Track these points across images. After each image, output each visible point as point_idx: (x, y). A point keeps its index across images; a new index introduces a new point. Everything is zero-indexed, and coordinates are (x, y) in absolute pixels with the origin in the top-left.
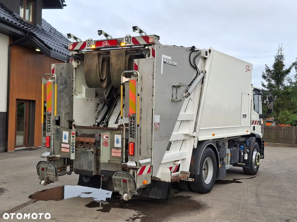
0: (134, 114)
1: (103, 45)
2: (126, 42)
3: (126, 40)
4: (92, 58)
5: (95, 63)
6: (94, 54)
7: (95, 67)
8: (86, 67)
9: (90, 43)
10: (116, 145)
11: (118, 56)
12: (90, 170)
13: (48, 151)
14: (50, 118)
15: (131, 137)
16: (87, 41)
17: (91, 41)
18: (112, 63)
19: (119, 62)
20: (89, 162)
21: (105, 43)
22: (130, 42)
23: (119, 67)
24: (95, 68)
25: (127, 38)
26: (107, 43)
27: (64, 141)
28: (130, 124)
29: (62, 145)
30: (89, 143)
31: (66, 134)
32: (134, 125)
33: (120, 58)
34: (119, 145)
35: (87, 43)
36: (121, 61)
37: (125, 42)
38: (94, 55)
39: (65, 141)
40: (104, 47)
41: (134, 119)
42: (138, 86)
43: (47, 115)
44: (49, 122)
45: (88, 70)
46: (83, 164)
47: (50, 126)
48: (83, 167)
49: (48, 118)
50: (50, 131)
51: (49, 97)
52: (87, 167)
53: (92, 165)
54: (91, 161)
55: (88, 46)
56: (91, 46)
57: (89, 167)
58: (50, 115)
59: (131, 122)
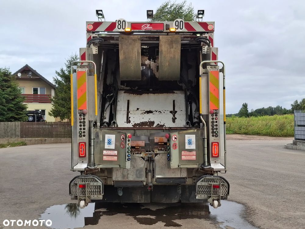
0: (216, 110)
1: (143, 28)
2: (177, 27)
3: (177, 25)
4: (130, 44)
5: (136, 50)
6: (134, 38)
7: (136, 55)
8: (122, 54)
9: (121, 24)
10: (187, 147)
11: (171, 43)
12: (140, 180)
13: (83, 162)
14: (84, 119)
15: (213, 136)
16: (117, 22)
17: (124, 22)
18: (162, 51)
19: (172, 50)
20: (137, 170)
21: (146, 26)
22: (181, 28)
23: (172, 56)
24: (135, 56)
25: (177, 22)
26: (149, 27)
27: (107, 146)
28: (212, 121)
29: (105, 152)
30: (136, 147)
31: (110, 138)
32: (216, 122)
33: (174, 46)
34: (193, 147)
35: (117, 24)
36: (175, 49)
37: (175, 27)
38: (134, 40)
39: (109, 146)
40: (144, 30)
41: (216, 116)
42: (224, 79)
43: (79, 115)
44: (82, 124)
45: (125, 58)
46: (128, 174)
47: (84, 129)
48: (127, 178)
49: (80, 119)
50: (84, 136)
51: (82, 91)
52: (135, 176)
53: (142, 173)
54: (141, 169)
55: (119, 27)
56: (124, 28)
57: (138, 176)
58: (84, 115)
59: (213, 119)
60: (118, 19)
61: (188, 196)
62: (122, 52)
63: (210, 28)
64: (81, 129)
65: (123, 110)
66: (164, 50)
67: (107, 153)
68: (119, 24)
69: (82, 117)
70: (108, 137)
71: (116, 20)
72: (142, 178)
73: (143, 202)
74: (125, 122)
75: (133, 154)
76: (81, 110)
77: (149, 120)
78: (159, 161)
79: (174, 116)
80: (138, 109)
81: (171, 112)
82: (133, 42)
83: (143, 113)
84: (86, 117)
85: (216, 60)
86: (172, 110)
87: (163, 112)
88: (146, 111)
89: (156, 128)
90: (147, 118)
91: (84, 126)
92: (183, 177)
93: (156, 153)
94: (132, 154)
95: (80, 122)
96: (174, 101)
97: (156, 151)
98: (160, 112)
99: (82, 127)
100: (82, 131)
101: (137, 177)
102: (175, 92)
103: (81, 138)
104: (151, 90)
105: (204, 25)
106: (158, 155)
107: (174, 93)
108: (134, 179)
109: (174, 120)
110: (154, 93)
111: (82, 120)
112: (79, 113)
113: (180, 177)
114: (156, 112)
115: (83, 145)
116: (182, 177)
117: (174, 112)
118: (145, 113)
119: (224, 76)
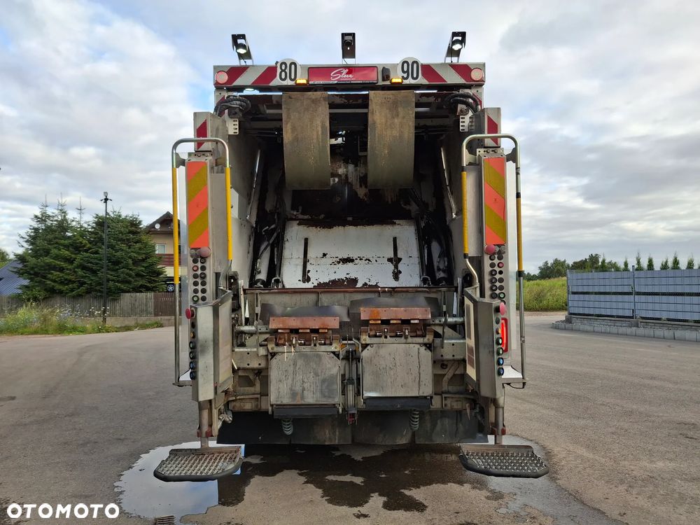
0: (499, 246)
1: (334, 78)
2: (405, 75)
3: (405, 70)
4: (307, 109)
5: (318, 122)
6: (314, 97)
7: (320, 133)
8: (290, 131)
9: (288, 71)
11: (394, 106)
12: (330, 401)
14: (203, 268)
16: (279, 65)
17: (293, 66)
18: (374, 123)
19: (396, 121)
20: (323, 381)
21: (340, 73)
22: (415, 76)
23: (395, 133)
24: (318, 135)
25: (405, 65)
26: (347, 73)
28: (491, 271)
30: (320, 331)
32: (501, 273)
33: (400, 109)
35: (279, 70)
36: (404, 118)
37: (401, 74)
38: (314, 101)
40: (336, 82)
41: (500, 258)
42: (517, 174)
43: (192, 259)
44: (199, 280)
45: (296, 139)
46: (304, 389)
47: (204, 291)
48: (303, 398)
49: (195, 268)
51: (198, 206)
52: (318, 394)
53: (335, 387)
54: (333, 378)
55: (283, 77)
56: (293, 77)
57: (327, 394)
58: (204, 259)
59: (492, 265)
60: (280, 61)
61: (428, 429)
62: (289, 127)
63: (475, 75)
64: (196, 291)
65: (295, 256)
66: (378, 121)
68: (282, 70)
69: (199, 265)
71: (277, 62)
72: (334, 398)
73: (337, 442)
74: (300, 280)
75: (315, 345)
76: (196, 249)
77: (348, 276)
78: (371, 361)
79: (396, 267)
80: (325, 255)
81: (390, 260)
82: (313, 105)
83: (336, 263)
84: (207, 265)
85: (497, 133)
86: (393, 256)
87: (374, 261)
88: (340, 259)
89: (364, 289)
90: (342, 272)
91: (204, 284)
92: (424, 395)
93: (364, 342)
94: (313, 345)
95: (195, 276)
96: (395, 240)
97: (365, 339)
98: (369, 260)
99: (200, 287)
100: (200, 295)
101: (324, 396)
102: (397, 222)
104: (350, 219)
105: (464, 70)
106: (369, 347)
107: (395, 223)
108: (317, 401)
109: (396, 275)
110: (356, 225)
111: (199, 272)
112: (192, 256)
113: (418, 396)
114: (361, 259)
116: (421, 394)
117: (395, 260)
118: (339, 263)
119: (517, 168)
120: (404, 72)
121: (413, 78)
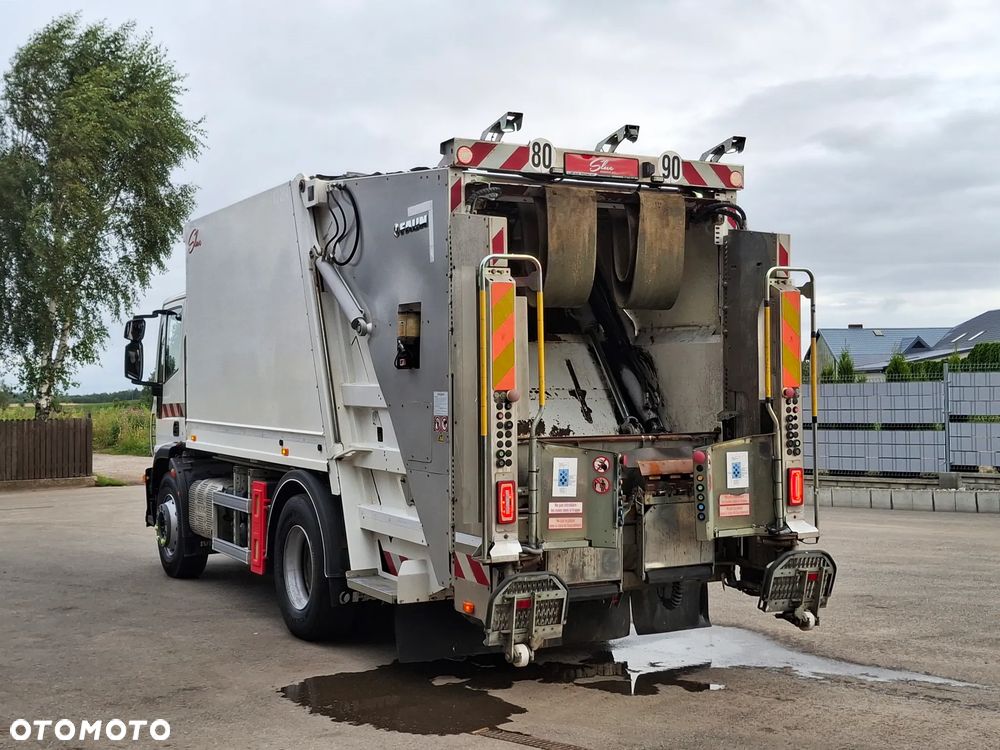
0: (795, 388)
1: (594, 168)
2: (666, 173)
3: (666, 166)
4: (573, 210)
5: (585, 226)
6: (581, 195)
7: (587, 240)
8: (555, 236)
9: (541, 154)
10: (732, 483)
11: (665, 213)
12: (611, 577)
13: (506, 537)
14: (508, 416)
15: (789, 453)
16: (531, 146)
17: (547, 148)
18: (644, 233)
19: (666, 231)
21: (599, 163)
22: (676, 174)
23: (665, 246)
24: (584, 243)
25: (666, 160)
26: (607, 165)
27: (557, 491)
28: (788, 416)
29: (552, 506)
31: (566, 468)
32: (795, 418)
33: (670, 218)
34: (744, 482)
35: (531, 153)
36: (673, 227)
37: (662, 171)
38: (582, 200)
39: (561, 491)
40: (595, 175)
41: (795, 401)
42: (813, 311)
43: (496, 404)
44: (504, 431)
45: (562, 248)
46: (584, 564)
47: (508, 444)
48: (582, 576)
49: (500, 416)
50: (509, 463)
51: (503, 338)
52: (599, 569)
53: (617, 559)
55: (536, 162)
56: (547, 163)
57: (607, 568)
58: (509, 404)
59: (788, 410)
60: (533, 140)
62: (554, 229)
63: (734, 179)
64: (500, 444)
66: (648, 231)
67: (557, 508)
68: (535, 153)
69: (504, 411)
70: (561, 464)
71: (529, 143)
72: (615, 573)
76: (499, 392)
79: (583, 403)
81: (572, 393)
82: (580, 205)
84: (513, 410)
85: (787, 265)
86: (574, 388)
87: (554, 396)
91: (509, 435)
92: (706, 562)
93: (647, 503)
95: (499, 426)
96: (569, 363)
97: (648, 498)
98: (548, 394)
99: (504, 440)
100: (504, 448)
101: (605, 571)
102: (562, 336)
103: (500, 470)
105: (724, 172)
106: (652, 509)
107: (560, 339)
108: (598, 578)
109: (587, 414)
111: (504, 421)
112: (495, 401)
113: (699, 563)
114: (537, 393)
115: (509, 488)
116: (703, 562)
117: (579, 393)
119: (813, 305)
120: (665, 169)
121: (675, 178)
